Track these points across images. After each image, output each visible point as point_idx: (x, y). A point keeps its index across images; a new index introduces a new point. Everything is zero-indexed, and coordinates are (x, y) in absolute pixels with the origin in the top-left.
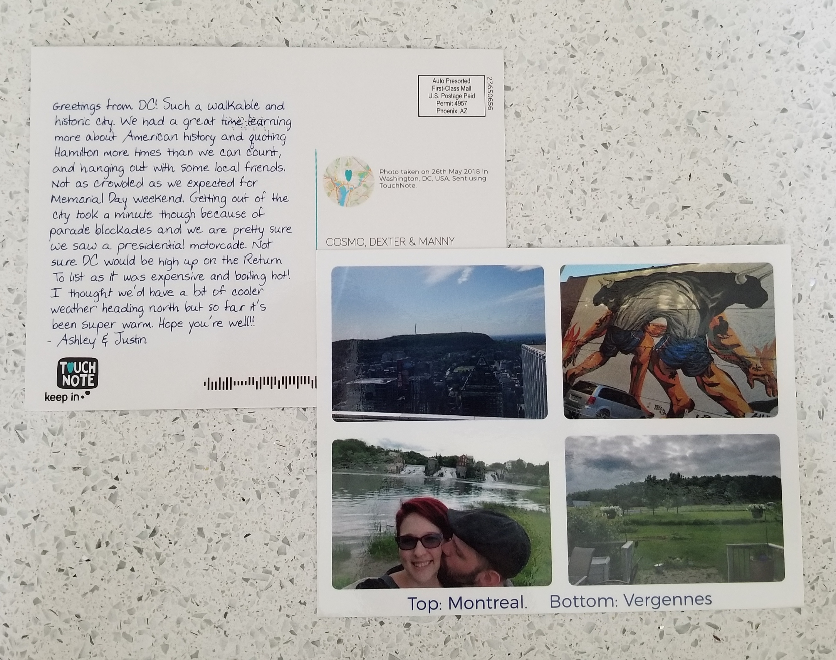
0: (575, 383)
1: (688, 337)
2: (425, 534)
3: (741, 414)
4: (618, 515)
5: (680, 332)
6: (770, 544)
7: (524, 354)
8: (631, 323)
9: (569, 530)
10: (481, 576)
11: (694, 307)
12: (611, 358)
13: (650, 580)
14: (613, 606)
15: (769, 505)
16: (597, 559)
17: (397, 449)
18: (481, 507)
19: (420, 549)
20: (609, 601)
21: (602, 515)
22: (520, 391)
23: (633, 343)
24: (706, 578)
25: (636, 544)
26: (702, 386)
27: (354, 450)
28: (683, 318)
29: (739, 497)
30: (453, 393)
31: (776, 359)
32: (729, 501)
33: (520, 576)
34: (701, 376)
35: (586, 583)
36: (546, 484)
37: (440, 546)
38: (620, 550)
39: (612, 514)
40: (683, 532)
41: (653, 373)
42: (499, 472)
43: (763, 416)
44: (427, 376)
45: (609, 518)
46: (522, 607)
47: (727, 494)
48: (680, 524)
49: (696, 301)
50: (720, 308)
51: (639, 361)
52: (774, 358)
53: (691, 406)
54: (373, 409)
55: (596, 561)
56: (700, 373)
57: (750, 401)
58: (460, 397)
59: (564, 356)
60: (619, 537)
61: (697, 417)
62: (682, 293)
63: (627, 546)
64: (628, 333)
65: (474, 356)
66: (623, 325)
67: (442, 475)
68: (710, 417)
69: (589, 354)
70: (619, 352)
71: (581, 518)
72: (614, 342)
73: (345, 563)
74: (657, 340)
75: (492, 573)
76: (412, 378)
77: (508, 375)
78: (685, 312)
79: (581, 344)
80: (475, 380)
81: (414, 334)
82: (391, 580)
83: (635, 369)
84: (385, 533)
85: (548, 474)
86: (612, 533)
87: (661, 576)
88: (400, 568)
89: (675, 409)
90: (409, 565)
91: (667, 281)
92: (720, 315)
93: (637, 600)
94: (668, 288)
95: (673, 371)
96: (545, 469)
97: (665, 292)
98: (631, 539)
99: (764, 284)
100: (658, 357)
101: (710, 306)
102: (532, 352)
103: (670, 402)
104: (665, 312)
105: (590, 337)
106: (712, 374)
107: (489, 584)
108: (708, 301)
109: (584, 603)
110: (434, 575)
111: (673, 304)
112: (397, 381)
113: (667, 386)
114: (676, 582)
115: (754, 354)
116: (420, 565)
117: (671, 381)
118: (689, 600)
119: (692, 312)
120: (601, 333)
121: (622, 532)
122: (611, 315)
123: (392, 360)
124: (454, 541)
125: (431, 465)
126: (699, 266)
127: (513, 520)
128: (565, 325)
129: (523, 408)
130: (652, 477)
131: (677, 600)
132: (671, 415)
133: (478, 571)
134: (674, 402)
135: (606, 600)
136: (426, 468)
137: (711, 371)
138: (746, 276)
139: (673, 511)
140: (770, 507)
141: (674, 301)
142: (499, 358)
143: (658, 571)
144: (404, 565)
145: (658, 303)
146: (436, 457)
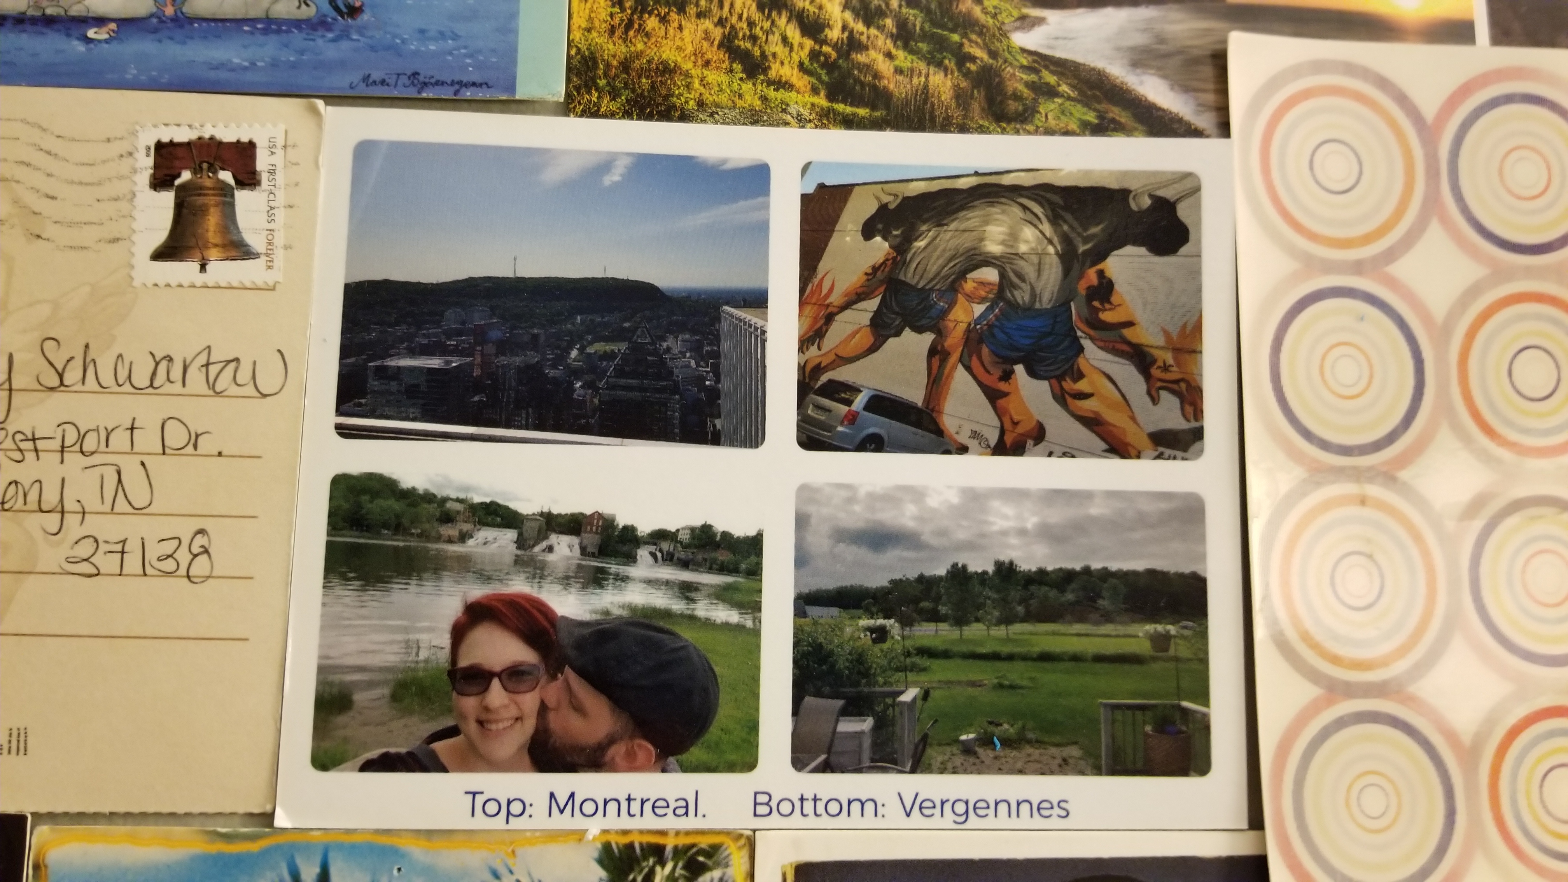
0: (820, 383)
1: (1037, 306)
2: (509, 665)
3: (1133, 452)
4: (893, 638)
5: (1022, 296)
6: (1185, 704)
7: (725, 326)
8: (931, 275)
9: (796, 662)
10: (618, 751)
11: (1051, 250)
12: (891, 340)
13: (950, 765)
14: (876, 815)
15: (1185, 628)
16: (850, 721)
17: (462, 496)
18: (625, 613)
19: (496, 694)
20: (869, 806)
21: (862, 635)
22: (714, 394)
23: (933, 313)
24: (1060, 766)
25: (926, 695)
26: (1061, 397)
27: (375, 494)
28: (1029, 271)
29: (1126, 610)
30: (582, 392)
31: (1201, 352)
32: (1107, 618)
33: (696, 753)
34: (1060, 378)
35: (827, 767)
36: (755, 572)
37: (538, 687)
38: (894, 705)
39: (881, 635)
40: (1015, 673)
41: (968, 369)
42: (666, 546)
43: (1175, 458)
44: (533, 358)
45: (874, 641)
46: (696, 815)
47: (1103, 603)
48: (1010, 658)
49: (1056, 240)
50: (1100, 254)
51: (943, 346)
52: (1198, 350)
53: (1039, 434)
54: (419, 416)
55: (847, 726)
56: (1058, 373)
57: (1152, 428)
58: (596, 401)
59: (802, 333)
60: (892, 680)
61: (1050, 454)
62: (1030, 223)
63: (908, 696)
64: (924, 292)
65: (627, 325)
66: (917, 278)
67: (550, 549)
68: (1073, 456)
69: (850, 329)
70: (907, 329)
71: (821, 640)
72: (897, 310)
73: (341, 719)
74: (979, 309)
75: (640, 746)
76: (503, 360)
77: (693, 363)
78: (1035, 259)
79: (835, 310)
80: (627, 369)
81: (511, 275)
82: (433, 755)
83: (936, 361)
84: (426, 661)
85: (759, 553)
86: (878, 670)
87: (972, 760)
88: (452, 732)
89: (1009, 439)
90: (472, 727)
91: (1003, 200)
92: (1100, 266)
93: (924, 805)
94: (1003, 212)
95: (1008, 367)
96: (755, 544)
97: (997, 220)
98: (915, 684)
99: (1183, 211)
100: (981, 341)
101: (1082, 248)
102: (741, 320)
103: (999, 425)
104: (996, 258)
105: (854, 297)
106: (1080, 376)
107: (632, 765)
108: (1078, 241)
109: (820, 806)
110: (520, 749)
111: (1010, 243)
112: (471, 365)
113: (994, 396)
114: (1000, 771)
115: (1160, 341)
116: (493, 727)
117: (1003, 386)
118: (1025, 807)
119: (1047, 260)
120: (873, 292)
121: (898, 669)
122: (894, 259)
123: (463, 323)
124: (567, 682)
125: (530, 529)
126: (1062, 173)
127: (687, 641)
128: (806, 273)
129: (719, 426)
130: (960, 565)
131: (1003, 807)
132: (1001, 449)
133: (611, 741)
134: (1008, 425)
135: (863, 804)
136: (520, 535)
137: (1079, 370)
138: (1151, 196)
139: (1000, 632)
140: (1186, 632)
141: (1014, 237)
142: (676, 329)
143: (968, 750)
144: (462, 727)
145: (982, 240)
146: (542, 514)
